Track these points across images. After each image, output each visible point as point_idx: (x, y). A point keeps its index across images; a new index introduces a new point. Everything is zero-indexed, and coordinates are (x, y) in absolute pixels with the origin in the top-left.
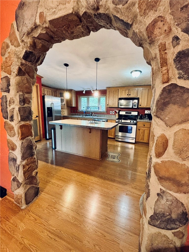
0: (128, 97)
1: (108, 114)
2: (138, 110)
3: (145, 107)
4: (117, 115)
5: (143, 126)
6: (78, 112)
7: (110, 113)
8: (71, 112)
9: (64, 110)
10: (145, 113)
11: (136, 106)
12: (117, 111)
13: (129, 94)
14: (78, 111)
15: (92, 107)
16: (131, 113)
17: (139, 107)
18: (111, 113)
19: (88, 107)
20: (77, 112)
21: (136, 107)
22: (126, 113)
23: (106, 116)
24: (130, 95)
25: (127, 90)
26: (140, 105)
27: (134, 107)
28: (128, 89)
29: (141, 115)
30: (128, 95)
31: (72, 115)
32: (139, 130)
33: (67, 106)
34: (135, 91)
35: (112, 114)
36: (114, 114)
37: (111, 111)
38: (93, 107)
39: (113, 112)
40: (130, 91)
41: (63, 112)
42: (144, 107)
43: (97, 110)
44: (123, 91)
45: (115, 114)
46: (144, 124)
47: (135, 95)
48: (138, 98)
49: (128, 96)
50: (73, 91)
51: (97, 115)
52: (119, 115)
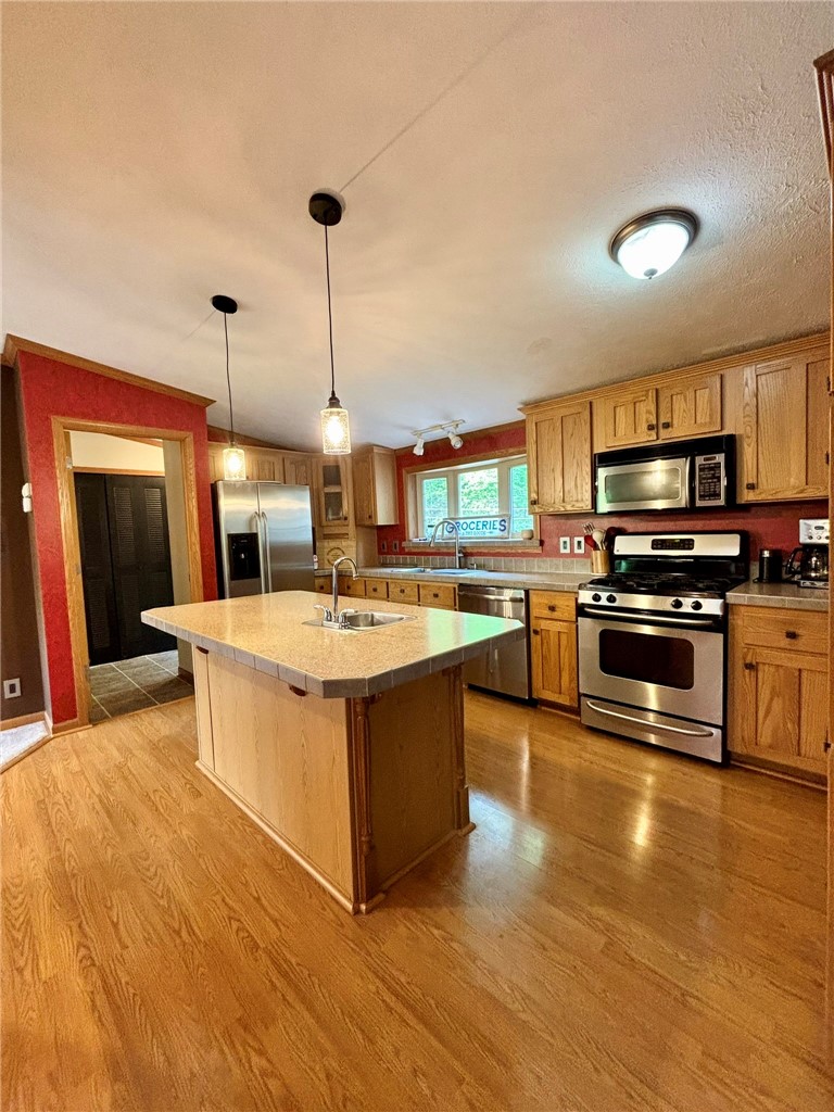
0: (659, 442)
1: (548, 555)
2: (739, 524)
3: (790, 495)
4: (598, 557)
5: (785, 642)
6: (407, 550)
7: (562, 551)
8: (380, 553)
9: (344, 544)
10: (803, 539)
11: (716, 495)
12: (597, 537)
13: (662, 420)
14: (404, 544)
15: (469, 521)
16: (689, 544)
17: (747, 496)
18: (568, 551)
19: (452, 523)
20: (402, 552)
21: (721, 502)
22: (656, 545)
23: (539, 567)
24: (667, 426)
25: (647, 395)
26: (751, 487)
27: (699, 503)
28: (652, 394)
29: (766, 554)
30: (651, 428)
31: (384, 565)
32: (749, 666)
33: (357, 525)
34: (703, 395)
35: (572, 554)
36: (582, 551)
37: (567, 539)
38: (475, 520)
39: (577, 539)
40: (664, 405)
41: (340, 552)
42: (781, 496)
43: (497, 533)
44: (621, 411)
45: (587, 555)
46: (791, 623)
47: (702, 425)
48: (731, 439)
49: (653, 433)
50: (375, 451)
51: (491, 561)
52: (612, 559)
